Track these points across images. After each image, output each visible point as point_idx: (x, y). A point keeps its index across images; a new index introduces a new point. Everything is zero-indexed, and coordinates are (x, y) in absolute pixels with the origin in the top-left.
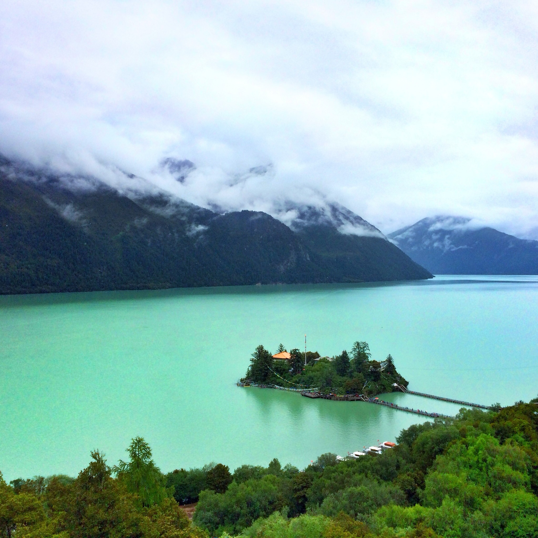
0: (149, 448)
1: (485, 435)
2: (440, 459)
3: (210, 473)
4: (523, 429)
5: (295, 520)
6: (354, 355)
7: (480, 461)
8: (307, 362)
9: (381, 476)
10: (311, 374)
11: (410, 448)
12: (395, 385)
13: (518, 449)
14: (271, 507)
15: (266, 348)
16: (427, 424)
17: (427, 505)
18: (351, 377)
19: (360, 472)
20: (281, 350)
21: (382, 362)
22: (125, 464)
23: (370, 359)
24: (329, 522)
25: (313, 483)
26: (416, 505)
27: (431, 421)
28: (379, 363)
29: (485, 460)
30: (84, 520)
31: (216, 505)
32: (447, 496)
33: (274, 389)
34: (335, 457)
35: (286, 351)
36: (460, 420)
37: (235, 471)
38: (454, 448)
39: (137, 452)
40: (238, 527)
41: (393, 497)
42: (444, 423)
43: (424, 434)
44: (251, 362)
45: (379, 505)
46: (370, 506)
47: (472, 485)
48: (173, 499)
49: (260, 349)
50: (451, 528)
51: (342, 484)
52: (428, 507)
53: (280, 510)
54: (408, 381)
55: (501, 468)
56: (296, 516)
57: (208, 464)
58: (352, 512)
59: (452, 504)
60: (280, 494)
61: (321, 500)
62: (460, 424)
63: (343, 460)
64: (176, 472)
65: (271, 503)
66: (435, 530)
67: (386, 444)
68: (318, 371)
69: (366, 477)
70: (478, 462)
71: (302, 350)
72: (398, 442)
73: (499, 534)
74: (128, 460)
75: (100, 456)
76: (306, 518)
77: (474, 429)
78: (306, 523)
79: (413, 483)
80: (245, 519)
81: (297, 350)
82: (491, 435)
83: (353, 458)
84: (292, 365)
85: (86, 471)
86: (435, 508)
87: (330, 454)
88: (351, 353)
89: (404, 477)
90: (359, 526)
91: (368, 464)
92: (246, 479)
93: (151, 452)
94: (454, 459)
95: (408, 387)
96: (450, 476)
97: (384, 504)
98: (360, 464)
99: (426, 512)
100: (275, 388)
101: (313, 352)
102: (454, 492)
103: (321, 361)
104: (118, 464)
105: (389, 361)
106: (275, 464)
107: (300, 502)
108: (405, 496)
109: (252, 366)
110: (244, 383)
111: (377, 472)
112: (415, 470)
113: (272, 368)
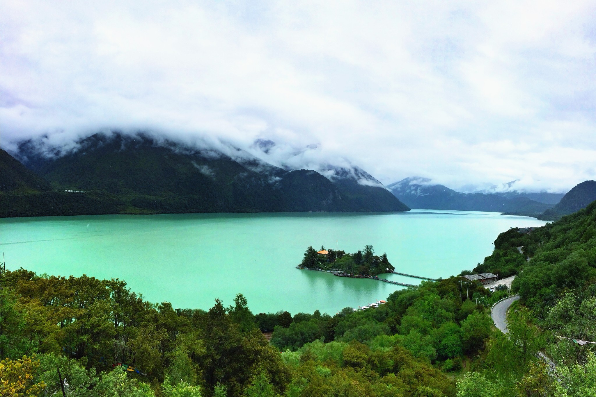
0: (246, 300)
1: (433, 294)
2: (410, 308)
3: (280, 316)
4: (453, 290)
5: (328, 344)
6: (365, 252)
7: (431, 308)
8: (338, 257)
9: (377, 319)
10: (339, 263)
11: (394, 304)
12: (387, 269)
13: (450, 301)
14: (314, 337)
15: (313, 248)
16: (404, 290)
17: (402, 334)
18: (363, 265)
19: (366, 318)
20: (323, 249)
21: (380, 257)
22: (233, 308)
23: (374, 255)
24: (346, 345)
25: (339, 324)
26: (396, 334)
27: (406, 288)
28: (379, 257)
29: (433, 308)
30: (212, 335)
31: (284, 334)
32: (413, 328)
33: (318, 271)
34: (351, 309)
35: (325, 250)
36: (421, 287)
37: (294, 316)
38: (418, 302)
39: (239, 302)
40: (296, 347)
41: (384, 331)
42: (413, 289)
43: (401, 296)
44: (305, 255)
45: (375, 335)
46: (371, 336)
47: (426, 322)
48: (259, 329)
49: (310, 248)
50: (414, 345)
51: (355, 324)
52: (402, 335)
53: (319, 339)
54: (394, 267)
55: (441, 311)
56: (329, 342)
57: (279, 311)
58: (360, 339)
59: (415, 332)
60: (320, 330)
61: (343, 333)
62: (421, 289)
63: (356, 311)
64: (261, 314)
65: (314, 334)
66: (405, 347)
67: (381, 302)
68: (344, 261)
69: (369, 320)
70: (429, 309)
71: (335, 250)
72: (388, 300)
73: (438, 346)
74: (234, 305)
75: (220, 301)
76: (334, 343)
77: (428, 292)
78: (334, 346)
79: (395, 322)
80: (299, 342)
81: (332, 249)
82: (437, 294)
83: (362, 310)
84: (329, 258)
85: (213, 309)
86: (406, 335)
87: (349, 307)
88: (363, 251)
89: (390, 319)
90: (364, 347)
91: (370, 313)
92: (301, 320)
93: (247, 302)
94: (417, 308)
95: (395, 270)
96: (415, 318)
97: (378, 335)
98: (366, 313)
99: (401, 337)
100: (318, 270)
101: (341, 250)
102: (416, 326)
103: (346, 255)
104: (229, 307)
105: (385, 256)
106: (317, 313)
107: (331, 334)
108: (390, 330)
109: (305, 257)
110: (301, 267)
111: (375, 317)
112: (396, 315)
113: (317, 259)
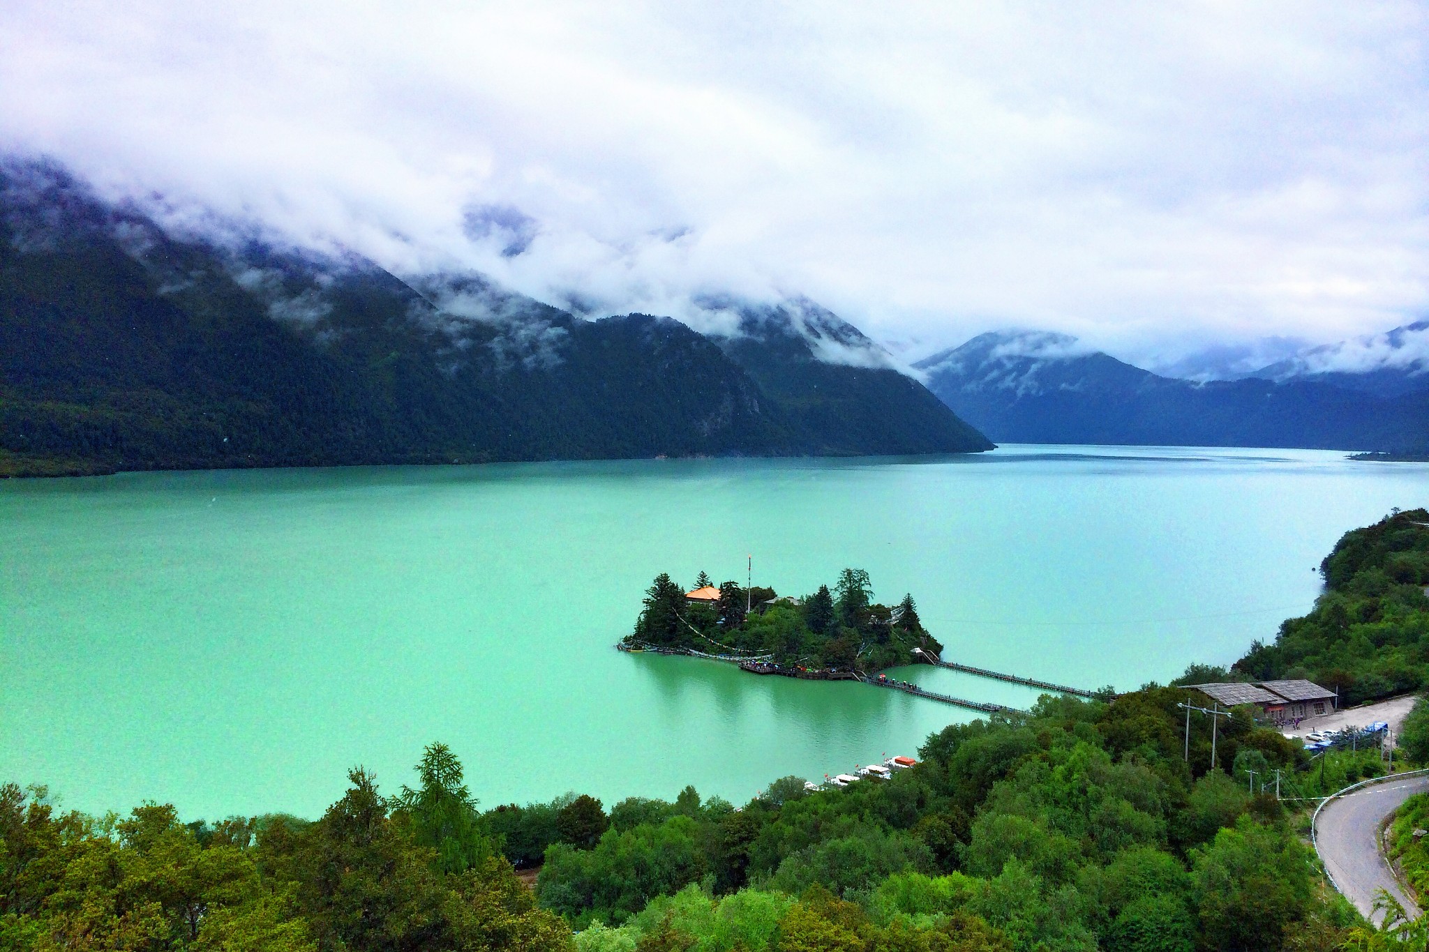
0: (457, 764)
1: (1084, 743)
2: (999, 787)
3: (566, 812)
4: (1155, 735)
5: (729, 899)
6: (841, 593)
7: (1075, 792)
8: (752, 607)
9: (888, 819)
10: (757, 629)
11: (945, 768)
12: (918, 650)
13: (1145, 771)
14: (680, 876)
15: (673, 579)
16: (977, 723)
17: (974, 873)
18: (836, 635)
19: (849, 813)
20: (703, 582)
21: (894, 608)
22: (412, 794)
23: (872, 602)
24: (792, 903)
25: (760, 831)
26: (955, 873)
27: (985, 718)
28: (888, 610)
29: (1083, 791)
30: (337, 897)
31: (578, 871)
32: (1012, 856)
33: (689, 657)
34: (801, 783)
35: (711, 585)
36: (1039, 717)
37: (613, 808)
38: (1028, 769)
39: (436, 772)
40: (618, 913)
41: (911, 859)
42: (1009, 722)
43: (972, 742)
44: (645, 604)
45: (885, 873)
46: (867, 874)
47: (1059, 838)
48: (503, 857)
49: (663, 581)
50: (1017, 915)
51: (815, 833)
52: (976, 877)
53: (699, 882)
54: (941, 644)
55: (1113, 806)
56: (729, 893)
57: (562, 795)
58: (833, 885)
59: (1022, 870)
60: (698, 852)
61: (776, 862)
62: (1038, 724)
63: (818, 790)
64: (502, 809)
65: (681, 868)
66: (988, 918)
67: (897, 761)
68: (771, 624)
69: (861, 820)
70: (1070, 794)
71: (742, 584)
72: (922, 756)
73: (1106, 927)
74: (417, 785)
75: (367, 777)
76: (751, 896)
77: (1064, 734)
78: (748, 904)
79: (949, 833)
80: (630, 897)
81: (733, 583)
82: (1097, 745)
83: (836, 786)
84: (723, 613)
85: (341, 805)
86: (988, 878)
87: (793, 777)
88: (836, 590)
89: (932, 821)
90: (848, 910)
91: (865, 797)
92: (634, 823)
93: (461, 771)
94: (1026, 789)
95: (942, 654)
96: (1019, 820)
97: (894, 871)
98: (850, 797)
99: (972, 885)
100: (690, 655)
101: (764, 587)
102: (1025, 850)
103: (777, 604)
104: (399, 794)
105: (908, 605)
106: (689, 797)
107: (736, 866)
108: (934, 856)
109: (646, 612)
110: (632, 644)
111: (881, 811)
112: (951, 807)
113: (683, 617)
